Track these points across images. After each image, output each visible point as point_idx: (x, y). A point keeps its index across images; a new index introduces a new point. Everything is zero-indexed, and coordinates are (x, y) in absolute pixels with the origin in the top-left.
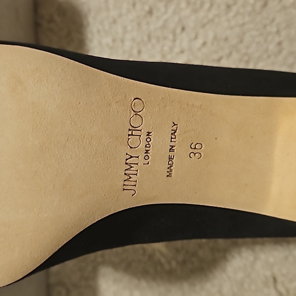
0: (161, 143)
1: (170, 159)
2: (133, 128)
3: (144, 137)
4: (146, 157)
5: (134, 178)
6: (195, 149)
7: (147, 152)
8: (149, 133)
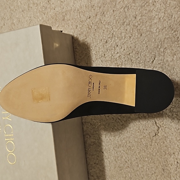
0: (96, 86)
1: (99, 89)
2: (90, 82)
3: (92, 84)
4: (93, 89)
5: (90, 94)
6: (105, 87)
7: (93, 88)
8: (93, 83)
